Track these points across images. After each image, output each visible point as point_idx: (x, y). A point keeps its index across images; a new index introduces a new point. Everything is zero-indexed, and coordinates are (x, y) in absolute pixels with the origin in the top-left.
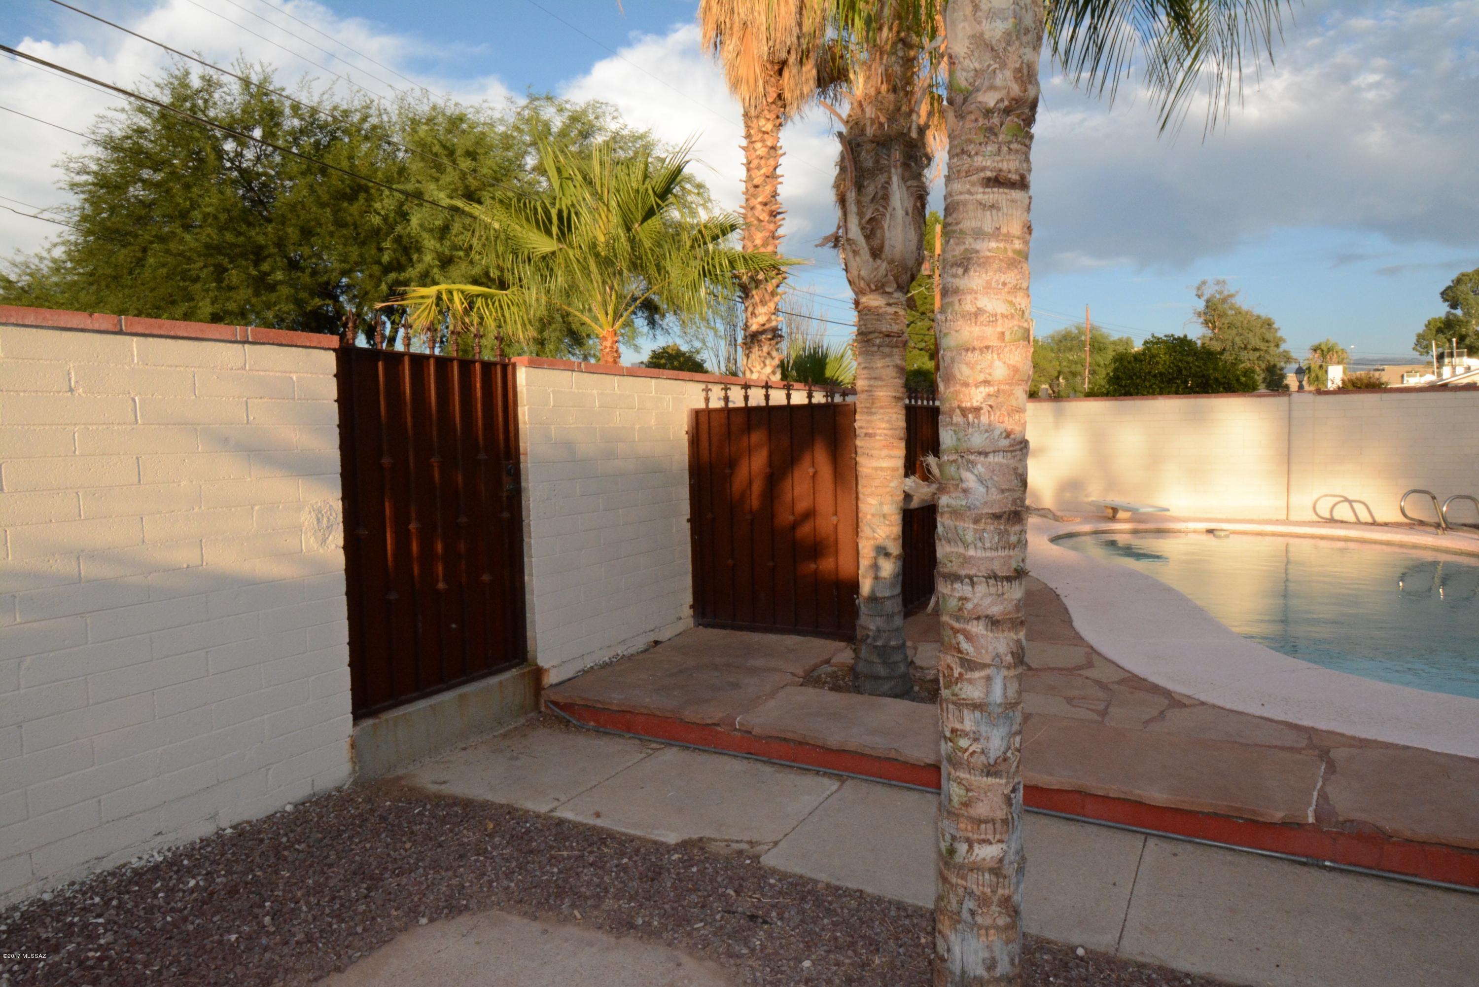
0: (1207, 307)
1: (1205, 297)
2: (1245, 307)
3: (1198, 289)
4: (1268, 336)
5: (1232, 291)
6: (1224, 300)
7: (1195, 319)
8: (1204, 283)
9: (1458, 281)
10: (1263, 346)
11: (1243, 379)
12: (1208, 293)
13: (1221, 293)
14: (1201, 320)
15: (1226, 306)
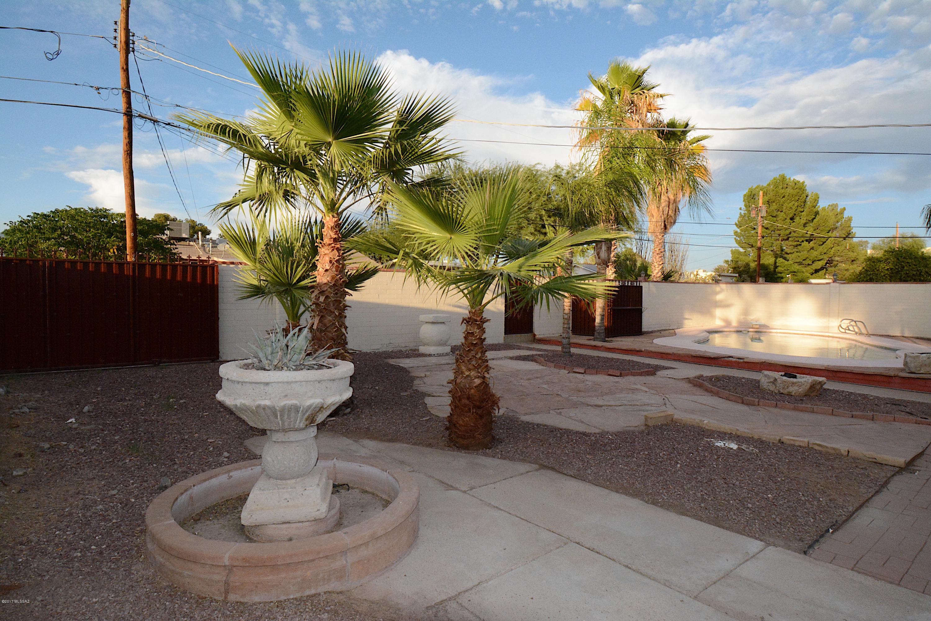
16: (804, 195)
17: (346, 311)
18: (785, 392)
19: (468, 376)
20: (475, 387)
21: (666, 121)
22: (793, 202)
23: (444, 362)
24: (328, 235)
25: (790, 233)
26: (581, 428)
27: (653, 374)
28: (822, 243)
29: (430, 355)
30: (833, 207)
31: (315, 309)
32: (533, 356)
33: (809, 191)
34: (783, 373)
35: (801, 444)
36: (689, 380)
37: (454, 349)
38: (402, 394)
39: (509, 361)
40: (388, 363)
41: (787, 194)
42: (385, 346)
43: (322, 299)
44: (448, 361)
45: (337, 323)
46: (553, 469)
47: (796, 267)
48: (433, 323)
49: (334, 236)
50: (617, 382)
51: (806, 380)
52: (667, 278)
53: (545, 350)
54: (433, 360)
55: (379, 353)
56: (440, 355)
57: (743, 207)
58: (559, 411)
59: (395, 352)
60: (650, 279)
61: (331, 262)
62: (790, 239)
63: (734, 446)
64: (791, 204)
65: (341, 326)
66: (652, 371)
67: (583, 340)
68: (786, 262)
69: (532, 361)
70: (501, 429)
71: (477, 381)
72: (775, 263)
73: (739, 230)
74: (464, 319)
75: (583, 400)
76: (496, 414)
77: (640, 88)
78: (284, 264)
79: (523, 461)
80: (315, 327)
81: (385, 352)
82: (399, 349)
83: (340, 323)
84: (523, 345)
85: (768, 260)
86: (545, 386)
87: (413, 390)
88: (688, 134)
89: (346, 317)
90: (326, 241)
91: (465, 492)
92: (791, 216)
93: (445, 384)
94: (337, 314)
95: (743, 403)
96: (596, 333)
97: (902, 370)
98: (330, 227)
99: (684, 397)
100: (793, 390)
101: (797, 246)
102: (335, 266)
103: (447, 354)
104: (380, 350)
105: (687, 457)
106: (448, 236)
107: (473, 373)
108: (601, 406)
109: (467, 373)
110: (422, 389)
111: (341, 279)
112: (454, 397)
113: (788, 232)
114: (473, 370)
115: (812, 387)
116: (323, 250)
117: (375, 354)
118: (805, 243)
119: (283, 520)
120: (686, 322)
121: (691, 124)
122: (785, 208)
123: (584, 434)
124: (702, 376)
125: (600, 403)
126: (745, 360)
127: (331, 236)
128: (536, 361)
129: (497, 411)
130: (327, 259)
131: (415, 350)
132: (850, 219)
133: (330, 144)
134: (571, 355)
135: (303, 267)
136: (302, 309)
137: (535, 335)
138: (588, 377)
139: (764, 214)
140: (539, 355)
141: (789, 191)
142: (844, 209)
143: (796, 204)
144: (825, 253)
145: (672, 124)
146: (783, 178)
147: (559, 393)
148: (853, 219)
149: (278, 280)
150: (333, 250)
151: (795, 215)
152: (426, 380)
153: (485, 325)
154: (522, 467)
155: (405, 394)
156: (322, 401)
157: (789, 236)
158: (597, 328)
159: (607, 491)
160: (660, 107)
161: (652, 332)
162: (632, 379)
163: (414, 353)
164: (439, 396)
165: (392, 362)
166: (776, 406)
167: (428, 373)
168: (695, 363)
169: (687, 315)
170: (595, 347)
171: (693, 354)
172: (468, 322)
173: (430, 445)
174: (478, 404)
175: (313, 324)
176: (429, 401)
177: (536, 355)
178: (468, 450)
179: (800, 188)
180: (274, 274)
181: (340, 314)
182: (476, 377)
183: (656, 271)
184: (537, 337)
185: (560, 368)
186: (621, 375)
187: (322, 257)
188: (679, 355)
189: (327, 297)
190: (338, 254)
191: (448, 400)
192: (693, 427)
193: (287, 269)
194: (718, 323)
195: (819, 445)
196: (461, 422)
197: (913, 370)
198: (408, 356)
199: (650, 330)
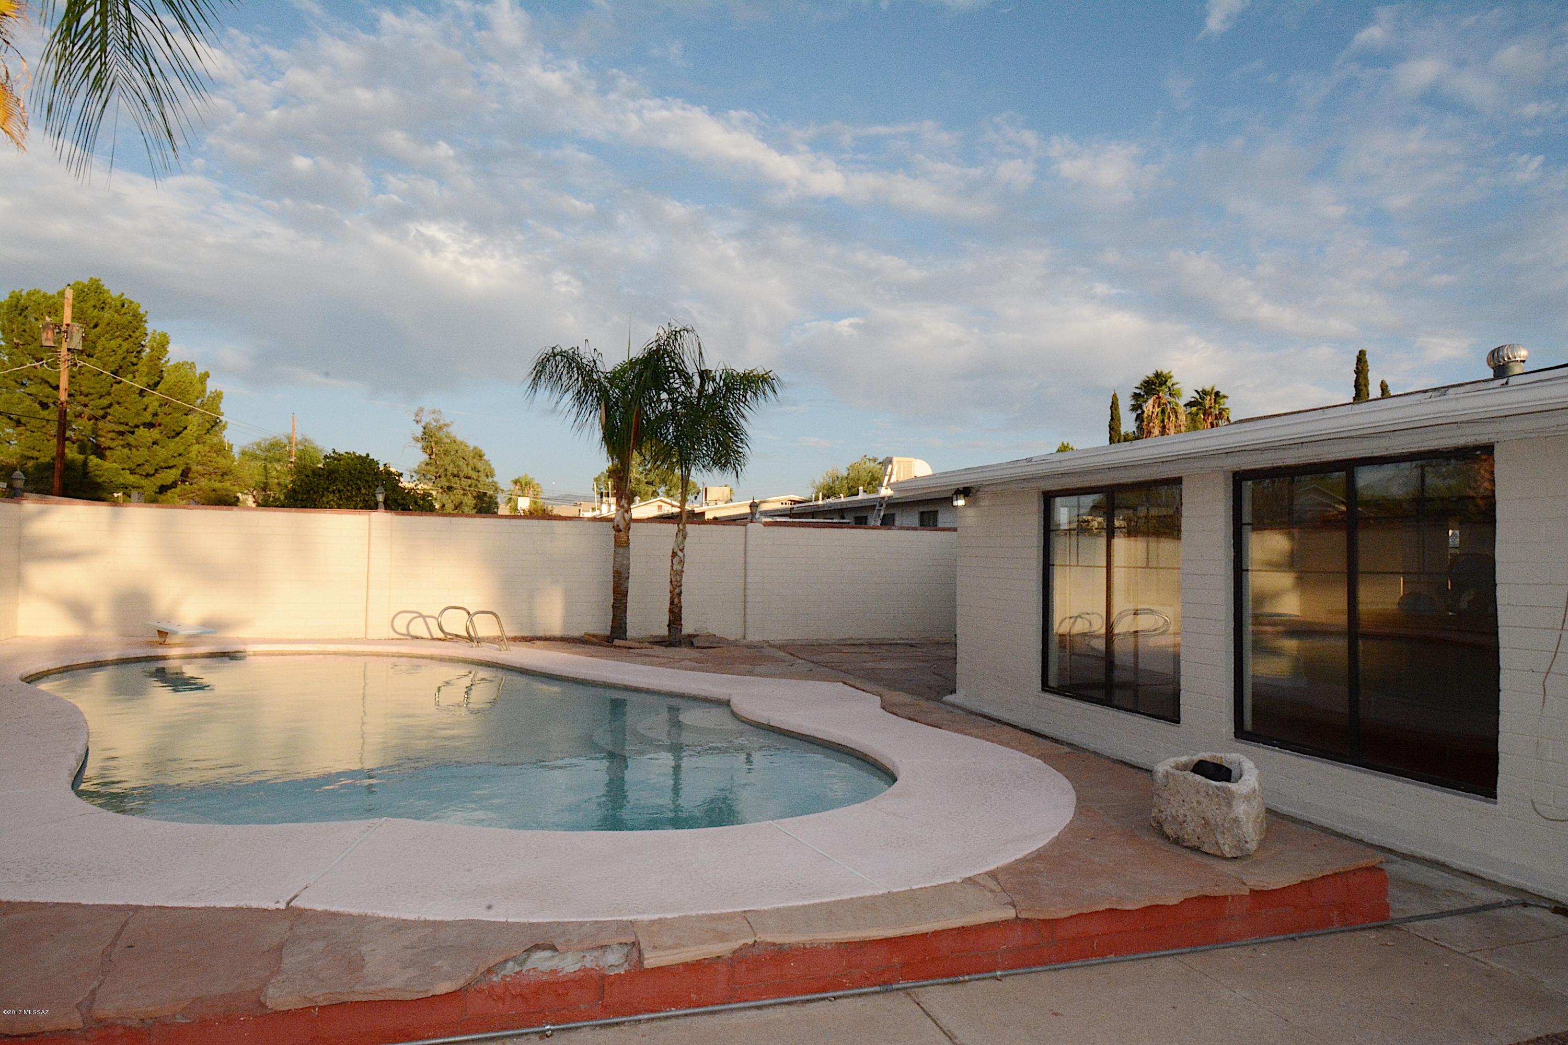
0: (424, 433)
1: (423, 424)
2: (459, 438)
3: (416, 415)
4: (480, 466)
5: (448, 422)
6: (440, 428)
8: (422, 410)
10: (474, 475)
11: (421, 502)
12: (426, 419)
13: (437, 421)
14: (420, 445)
15: (441, 433)
16: (140, 332)
22: (119, 340)
25: (110, 405)
28: (173, 434)
30: (190, 367)
33: (149, 325)
41: (106, 321)
62: (109, 417)
64: (114, 344)
68: (107, 466)
72: (84, 464)
101: (124, 433)
113: (105, 402)
118: (140, 431)
122: (100, 348)
132: (218, 396)
139: (75, 343)
141: (109, 315)
142: (207, 375)
143: (126, 346)
144: (180, 455)
146: (97, 286)
148: (224, 395)
151: (121, 367)
157: (108, 410)
179: (131, 315)
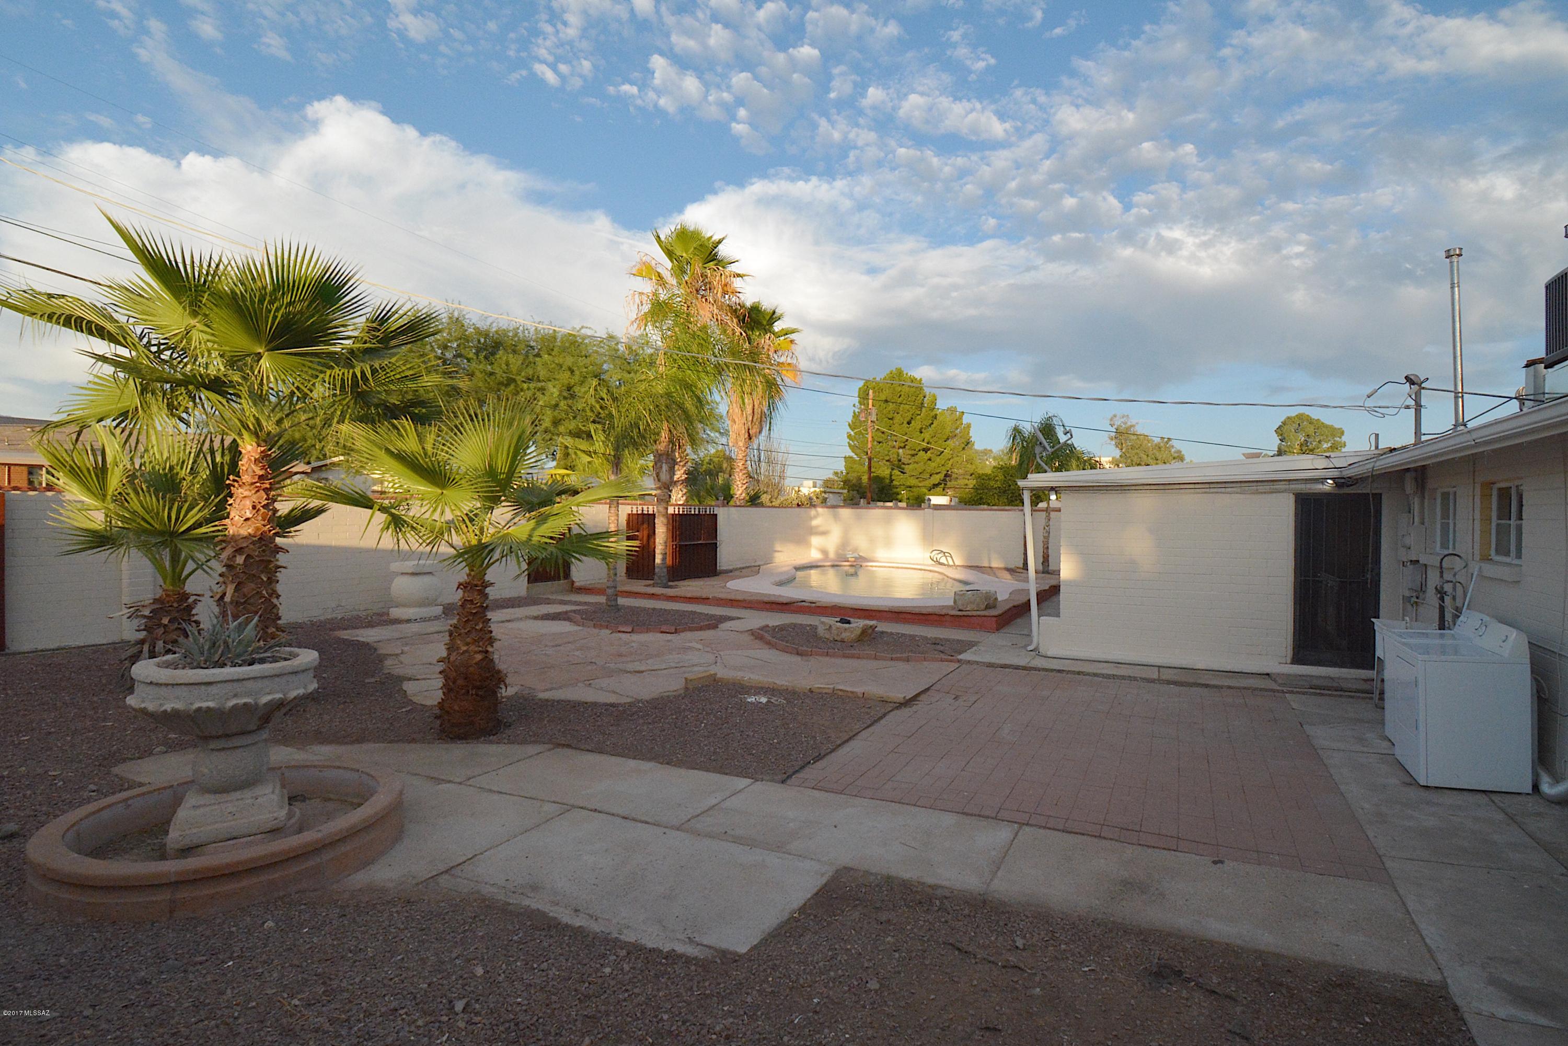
0: (1117, 433)
1: (1116, 426)
3: (1111, 420)
5: (1134, 423)
6: (1128, 428)
7: (1109, 441)
8: (1115, 416)
9: (1284, 423)
12: (1118, 422)
13: (1125, 423)
14: (1113, 442)
16: (921, 396)
17: (278, 574)
18: (838, 638)
19: (466, 651)
20: (476, 664)
21: (748, 304)
23: (432, 629)
24: (250, 470)
26: (612, 699)
27: (715, 627)
28: (939, 453)
29: (408, 621)
30: (952, 410)
31: (227, 574)
32: (566, 612)
33: (927, 391)
34: (838, 619)
35: (827, 691)
36: (752, 632)
37: (448, 610)
38: (367, 681)
39: (531, 621)
40: (339, 638)
41: (904, 393)
42: (330, 610)
43: (240, 560)
44: (437, 629)
45: (264, 592)
46: (569, 746)
47: (913, 482)
48: (413, 574)
49: (261, 473)
50: (668, 641)
51: (858, 624)
52: (754, 500)
53: (586, 603)
54: (414, 628)
55: (321, 622)
56: (423, 620)
57: (857, 404)
58: (588, 683)
59: (349, 620)
60: (732, 503)
61: (254, 507)
62: (907, 447)
63: (764, 700)
64: (908, 406)
65: (271, 595)
66: (714, 623)
67: (639, 586)
68: (902, 476)
69: (564, 619)
70: (511, 711)
71: (479, 657)
72: (891, 476)
73: (852, 433)
74: (460, 584)
75: (621, 666)
76: (504, 694)
77: (715, 262)
78: (164, 506)
79: (535, 742)
80: (227, 599)
81: (330, 621)
82: (355, 613)
83: (270, 591)
84: (554, 597)
85: (883, 471)
86: (577, 653)
87: (383, 674)
88: (776, 324)
89: (278, 582)
90: (246, 478)
91: (460, 783)
92: (908, 419)
93: (435, 662)
94: (265, 579)
95: (798, 654)
96: (656, 577)
97: (953, 608)
98: (253, 459)
99: (739, 652)
100: (845, 635)
101: (913, 455)
102: (260, 513)
103: (437, 618)
104: (322, 618)
105: (714, 716)
106: (440, 491)
107: (473, 648)
108: (642, 672)
109: (465, 648)
110: (398, 671)
111: (270, 531)
112: (447, 678)
114: (473, 644)
115: (864, 631)
116: (240, 490)
117: (313, 624)
118: (922, 453)
119: (229, 836)
120: (777, 554)
121: (778, 312)
122: (901, 409)
123: (612, 705)
124: (767, 626)
125: (643, 668)
126: (818, 604)
127: (254, 472)
128: (569, 619)
129: (504, 689)
130: (248, 504)
131: (381, 615)
132: (969, 426)
133: (259, 356)
134: (618, 608)
135: (200, 510)
136: (190, 566)
137: (573, 582)
138: (635, 637)
139: (874, 418)
140: (574, 611)
141: (905, 389)
142: (964, 413)
143: (913, 406)
144: (942, 466)
145: (755, 310)
146: (900, 372)
147: (593, 660)
148: (972, 425)
149: (148, 526)
150: (258, 491)
151: (912, 418)
152: (403, 658)
153: (488, 590)
154: (531, 749)
155: (373, 680)
156: (281, 696)
158: (657, 570)
159: (624, 759)
160: (738, 290)
161: (731, 571)
162: (689, 635)
163: (382, 619)
164: (424, 679)
165: (345, 635)
166: (827, 654)
167: (406, 649)
168: (767, 610)
169: (778, 547)
170: (653, 596)
171: (766, 599)
172: (465, 587)
173: (413, 741)
174: (478, 684)
175: (225, 594)
176: (409, 687)
177: (571, 611)
178: (466, 739)
179: (917, 387)
180: (143, 519)
181: (269, 578)
182: (476, 652)
183: (739, 492)
184: (577, 584)
185: (601, 627)
186: (676, 632)
187: (238, 501)
188: (750, 602)
189: (248, 557)
190: (265, 497)
191: (439, 682)
192: (734, 684)
193: (169, 514)
194: (815, 555)
195: (841, 690)
196: (456, 708)
197: (961, 608)
198: (371, 625)
199: (731, 568)
